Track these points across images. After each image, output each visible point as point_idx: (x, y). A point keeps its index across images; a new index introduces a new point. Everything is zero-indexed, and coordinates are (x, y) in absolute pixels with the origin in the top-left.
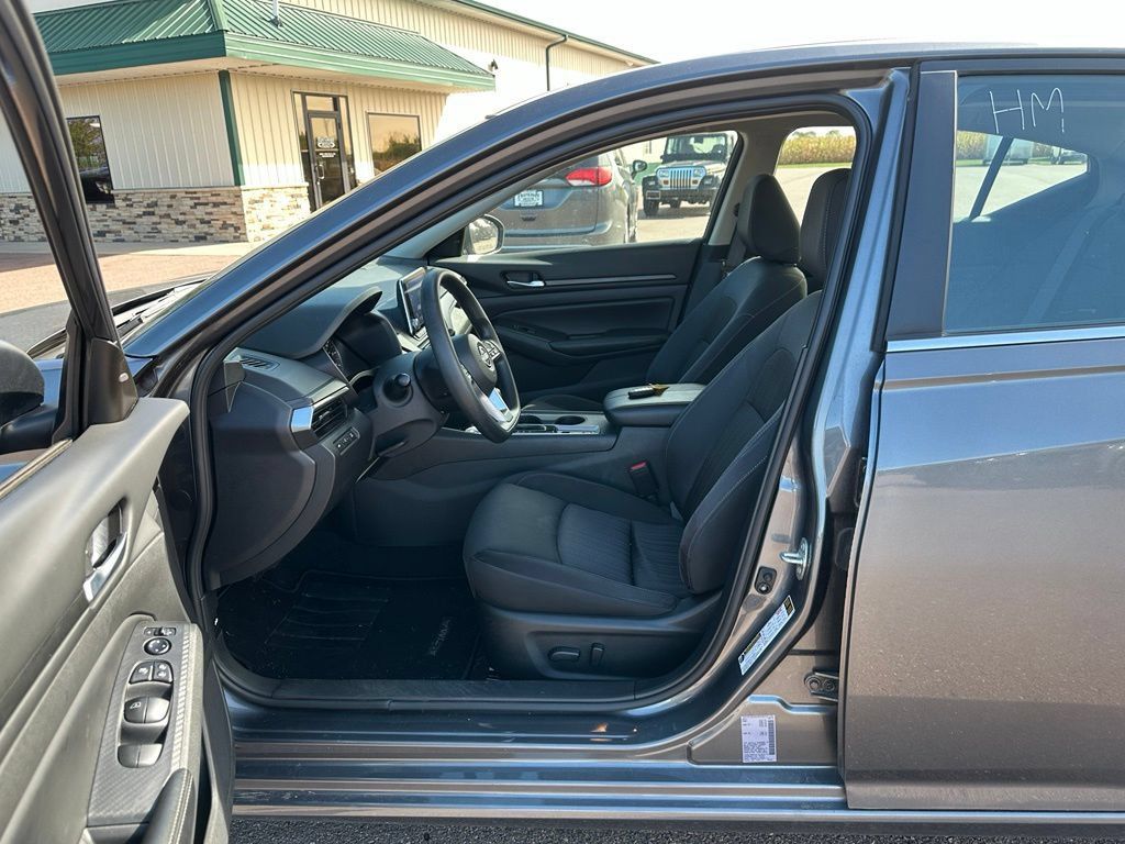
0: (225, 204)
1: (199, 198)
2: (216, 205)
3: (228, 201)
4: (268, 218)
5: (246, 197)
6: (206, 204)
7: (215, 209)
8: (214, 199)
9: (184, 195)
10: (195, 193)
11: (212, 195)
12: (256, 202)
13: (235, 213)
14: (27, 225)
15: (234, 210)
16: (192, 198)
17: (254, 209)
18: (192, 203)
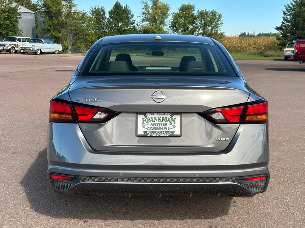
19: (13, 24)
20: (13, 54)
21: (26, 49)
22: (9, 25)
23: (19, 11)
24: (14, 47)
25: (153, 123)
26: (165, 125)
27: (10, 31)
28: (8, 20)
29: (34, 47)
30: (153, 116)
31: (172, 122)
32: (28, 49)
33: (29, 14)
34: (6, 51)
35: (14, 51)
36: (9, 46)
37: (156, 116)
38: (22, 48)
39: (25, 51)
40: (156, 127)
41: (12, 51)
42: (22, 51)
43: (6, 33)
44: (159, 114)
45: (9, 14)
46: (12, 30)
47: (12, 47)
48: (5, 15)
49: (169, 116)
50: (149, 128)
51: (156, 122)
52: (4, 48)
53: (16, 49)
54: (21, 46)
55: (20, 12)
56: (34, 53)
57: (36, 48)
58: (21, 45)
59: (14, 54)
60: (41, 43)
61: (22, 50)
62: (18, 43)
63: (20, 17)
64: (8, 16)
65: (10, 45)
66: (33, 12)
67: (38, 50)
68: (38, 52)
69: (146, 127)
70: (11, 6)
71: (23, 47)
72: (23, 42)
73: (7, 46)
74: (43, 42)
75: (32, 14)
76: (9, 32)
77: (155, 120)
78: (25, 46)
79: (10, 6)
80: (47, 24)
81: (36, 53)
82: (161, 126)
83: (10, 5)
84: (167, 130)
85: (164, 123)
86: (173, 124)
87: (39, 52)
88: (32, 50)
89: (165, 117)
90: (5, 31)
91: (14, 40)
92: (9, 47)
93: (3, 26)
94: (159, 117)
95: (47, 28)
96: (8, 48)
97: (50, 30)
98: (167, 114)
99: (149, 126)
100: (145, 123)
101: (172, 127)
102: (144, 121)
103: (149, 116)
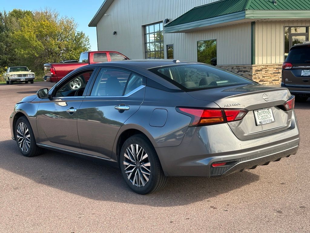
0: (247, 71)
1: (240, 69)
2: (244, 72)
3: (248, 70)
4: (263, 77)
5: (254, 69)
6: (241, 71)
7: (244, 73)
8: (244, 69)
9: (235, 67)
10: (239, 67)
11: (244, 68)
12: (259, 71)
13: (250, 75)
14: (193, 77)
15: (249, 74)
16: (238, 69)
17: (257, 73)
18: (237, 70)
25: (262, 115)
26: (267, 116)
30: (261, 111)
31: (269, 113)
37: (262, 111)
44: (264, 109)
49: (267, 110)
69: (260, 118)
82: (265, 117)
84: (269, 119)
85: (266, 114)
89: (265, 110)
98: (267, 108)
99: (261, 118)
100: (259, 116)
101: (270, 116)
102: (258, 115)
103: (259, 111)
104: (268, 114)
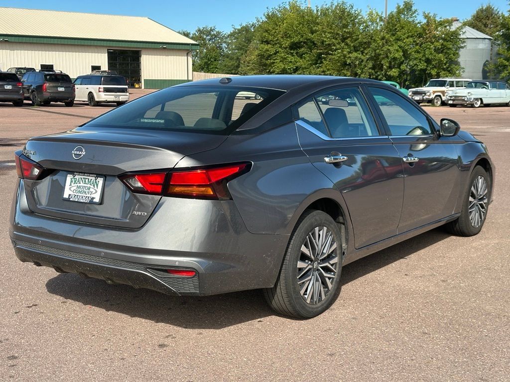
19: (450, 59)
20: (436, 106)
21: (457, 98)
22: (442, 61)
23: (462, 36)
24: (440, 96)
25: (79, 185)
26: (89, 189)
27: (444, 70)
28: (442, 52)
29: (469, 94)
30: (80, 177)
31: (95, 185)
32: (460, 98)
33: (481, 40)
34: (428, 103)
35: (439, 103)
36: (432, 94)
37: (82, 177)
38: (451, 97)
39: (455, 102)
40: (81, 190)
41: (437, 102)
42: (450, 102)
43: (436, 74)
44: (86, 174)
45: (445, 43)
46: (448, 68)
47: (436, 96)
48: (438, 45)
49: (94, 178)
50: (75, 191)
51: (82, 184)
52: (424, 98)
53: (444, 98)
54: (451, 94)
55: (464, 39)
56: (470, 106)
57: (473, 97)
58: (450, 92)
59: (438, 106)
60: (484, 87)
61: (450, 100)
62: (447, 90)
63: (463, 45)
64: (443, 47)
65: (434, 92)
66: (489, 37)
67: (477, 99)
68: (476, 103)
69: (72, 189)
70: (450, 28)
71: (453, 96)
72: (457, 87)
73: (428, 94)
74: (488, 86)
75: (486, 40)
76: (441, 72)
77: (81, 182)
78: (456, 94)
79: (447, 30)
80: (502, 56)
81: (472, 106)
82: (85, 190)
83: (448, 27)
84: (89, 196)
85: (89, 185)
86: (96, 188)
87: (479, 103)
88: (466, 99)
89: (90, 178)
90: (436, 70)
91: (443, 84)
92: (433, 96)
93: (433, 63)
94: (85, 178)
95: (502, 62)
96: (431, 98)
97: (505, 65)
98: (93, 175)
99: (75, 188)
100: (72, 184)
101: (94, 192)
102: (71, 182)
103: (77, 177)
104: (92, 186)
